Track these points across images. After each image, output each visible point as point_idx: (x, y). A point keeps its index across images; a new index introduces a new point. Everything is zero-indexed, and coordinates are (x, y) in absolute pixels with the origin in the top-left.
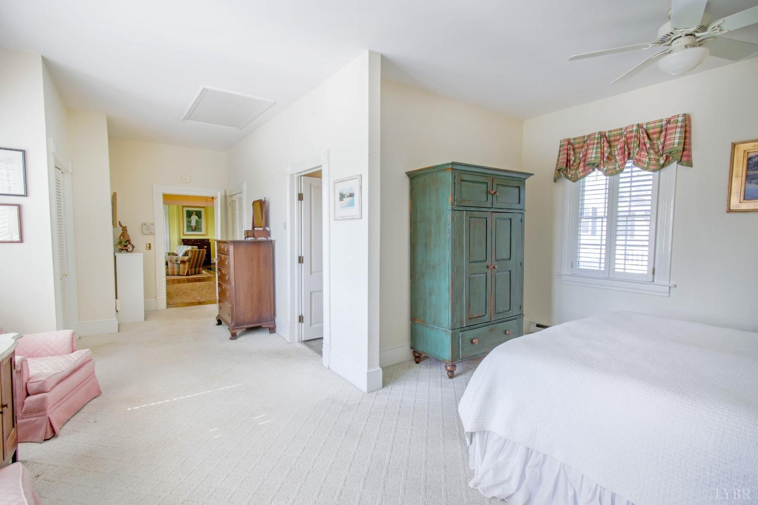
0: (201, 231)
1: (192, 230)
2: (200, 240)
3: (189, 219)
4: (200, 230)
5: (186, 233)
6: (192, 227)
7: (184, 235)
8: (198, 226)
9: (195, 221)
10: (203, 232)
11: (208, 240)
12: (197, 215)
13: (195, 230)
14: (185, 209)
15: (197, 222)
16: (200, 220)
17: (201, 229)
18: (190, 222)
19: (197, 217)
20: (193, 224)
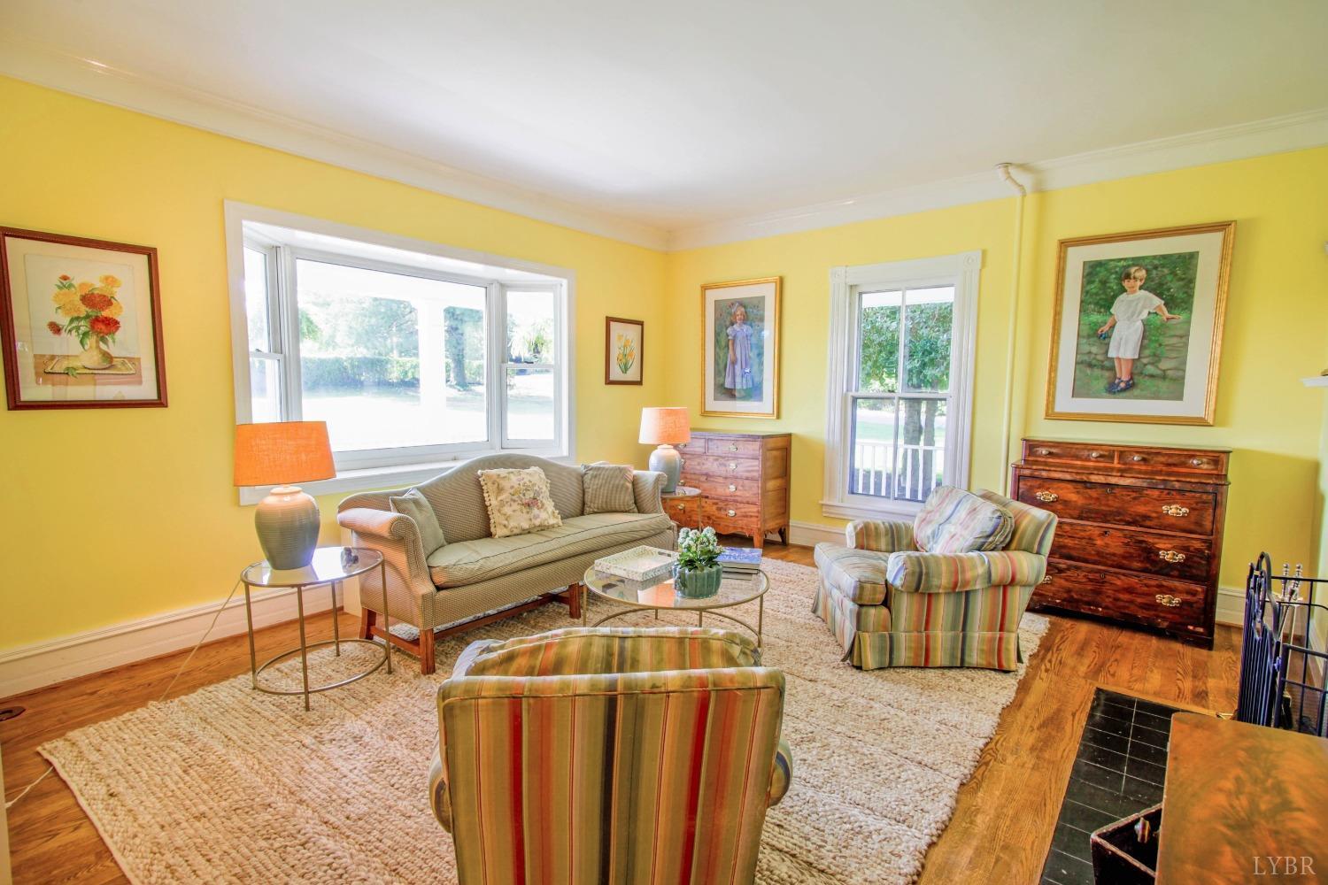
0: (1178, 396)
1: (1113, 389)
2: (1149, 454)
3: (1095, 317)
4: (1173, 384)
5: (1065, 403)
6: (1109, 366)
7: (1051, 415)
8: (1156, 358)
9: (1139, 325)
10: (1195, 399)
11: (1218, 458)
12: (1158, 290)
13: (1130, 386)
14: (1078, 258)
15: (1151, 333)
16: (1182, 317)
17: (1179, 381)
18: (1104, 338)
19: (1158, 302)
20: (1125, 345)
